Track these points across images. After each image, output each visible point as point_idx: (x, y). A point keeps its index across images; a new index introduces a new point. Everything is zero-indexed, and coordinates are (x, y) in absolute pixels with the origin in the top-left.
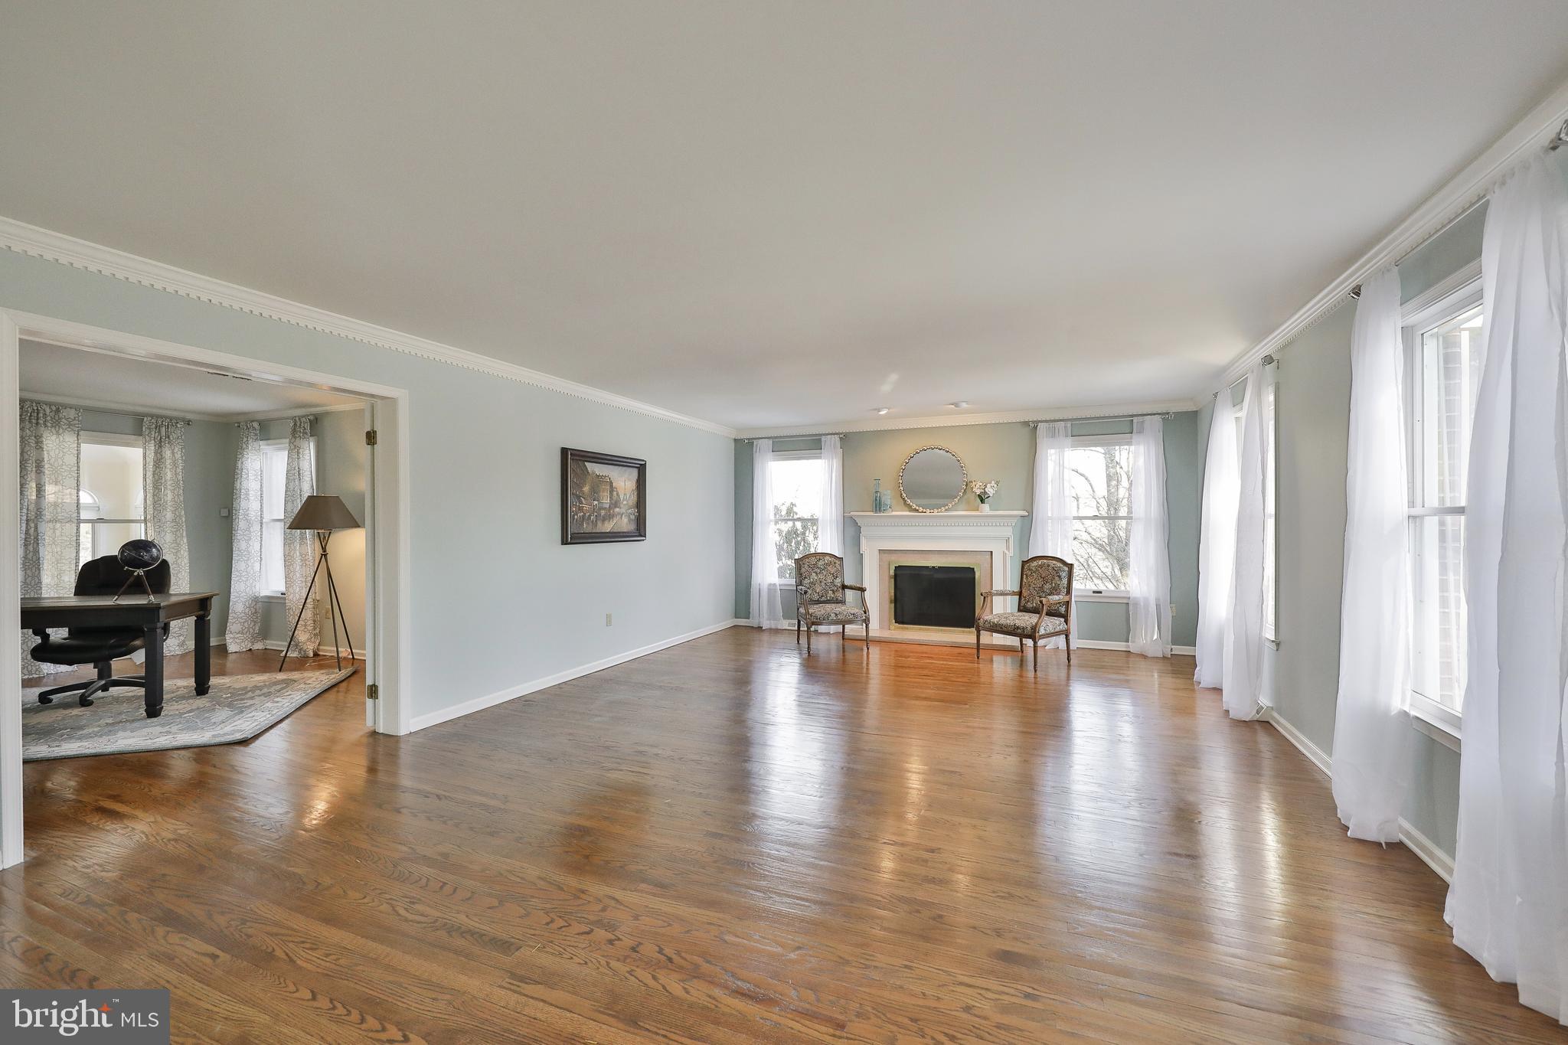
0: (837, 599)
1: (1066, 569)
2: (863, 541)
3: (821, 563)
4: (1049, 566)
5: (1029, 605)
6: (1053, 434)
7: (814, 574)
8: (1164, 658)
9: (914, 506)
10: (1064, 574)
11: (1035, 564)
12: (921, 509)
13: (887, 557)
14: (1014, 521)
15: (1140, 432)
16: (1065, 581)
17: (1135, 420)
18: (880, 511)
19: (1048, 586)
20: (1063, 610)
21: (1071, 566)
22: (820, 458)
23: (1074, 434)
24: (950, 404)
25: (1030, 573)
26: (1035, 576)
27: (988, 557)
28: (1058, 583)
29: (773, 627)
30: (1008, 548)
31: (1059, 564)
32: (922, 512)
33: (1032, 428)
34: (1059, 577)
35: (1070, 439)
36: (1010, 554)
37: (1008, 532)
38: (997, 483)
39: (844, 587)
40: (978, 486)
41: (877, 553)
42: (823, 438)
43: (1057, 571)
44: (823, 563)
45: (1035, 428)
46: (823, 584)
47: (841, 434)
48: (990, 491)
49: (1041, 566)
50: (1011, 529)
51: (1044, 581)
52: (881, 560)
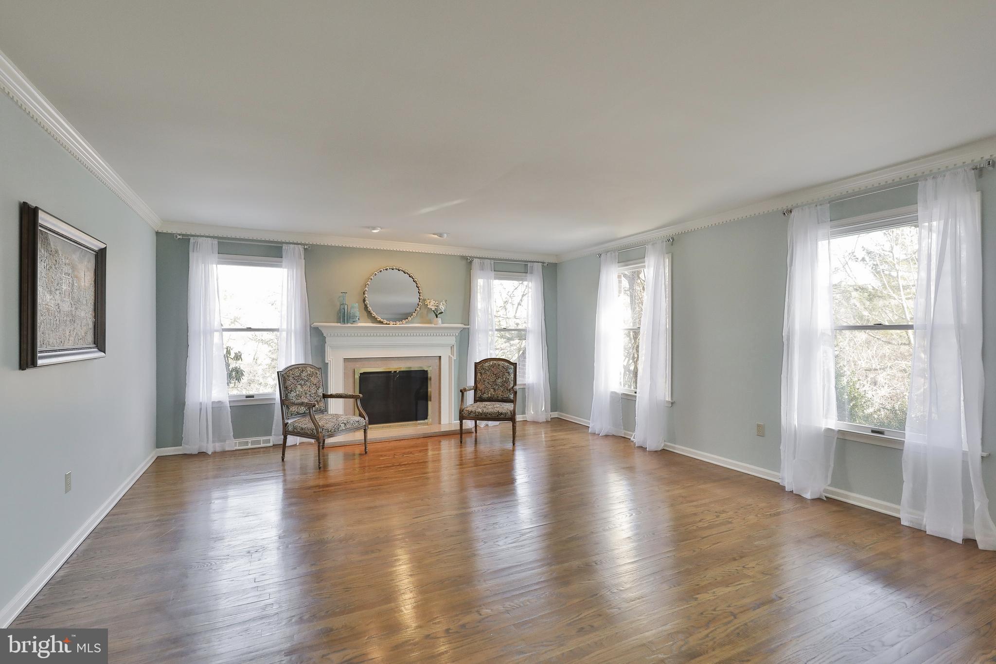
0: (320, 409)
1: (512, 367)
2: (328, 350)
3: (304, 374)
4: (499, 365)
5: (485, 396)
6: (482, 268)
7: (299, 387)
8: (547, 422)
9: (379, 319)
10: (511, 371)
11: (487, 364)
12: (385, 322)
13: (351, 365)
14: (457, 332)
15: (531, 273)
16: (512, 376)
17: (529, 264)
18: (344, 322)
19: (499, 380)
20: (512, 396)
21: (515, 365)
22: (280, 266)
23: (497, 269)
24: (433, 234)
25: (484, 371)
26: (488, 374)
27: (437, 361)
28: (508, 377)
29: (218, 449)
30: (452, 353)
31: (507, 364)
32: (386, 324)
33: (468, 262)
34: (508, 373)
35: (493, 273)
36: (454, 358)
37: (452, 340)
38: (446, 301)
39: (325, 396)
40: (432, 304)
41: (342, 361)
42: (284, 247)
43: (506, 369)
44: (306, 374)
45: (471, 262)
46: (308, 395)
47: (307, 245)
48: (442, 307)
49: (493, 366)
50: (454, 338)
51: (496, 376)
52: (345, 368)
